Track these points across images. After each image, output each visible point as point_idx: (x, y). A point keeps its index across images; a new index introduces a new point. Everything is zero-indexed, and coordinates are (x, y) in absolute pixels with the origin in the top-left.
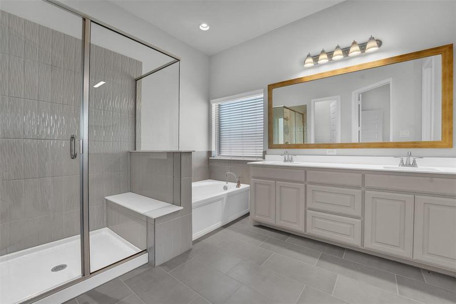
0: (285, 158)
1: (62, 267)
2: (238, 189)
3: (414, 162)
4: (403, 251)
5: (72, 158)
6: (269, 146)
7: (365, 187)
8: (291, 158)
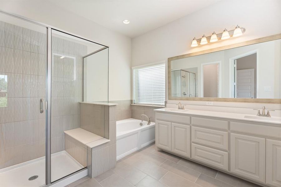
0: (179, 106)
1: (35, 177)
2: (148, 126)
3: (268, 113)
4: (258, 177)
5: (41, 113)
6: (169, 98)
7: (230, 130)
8: (183, 107)
